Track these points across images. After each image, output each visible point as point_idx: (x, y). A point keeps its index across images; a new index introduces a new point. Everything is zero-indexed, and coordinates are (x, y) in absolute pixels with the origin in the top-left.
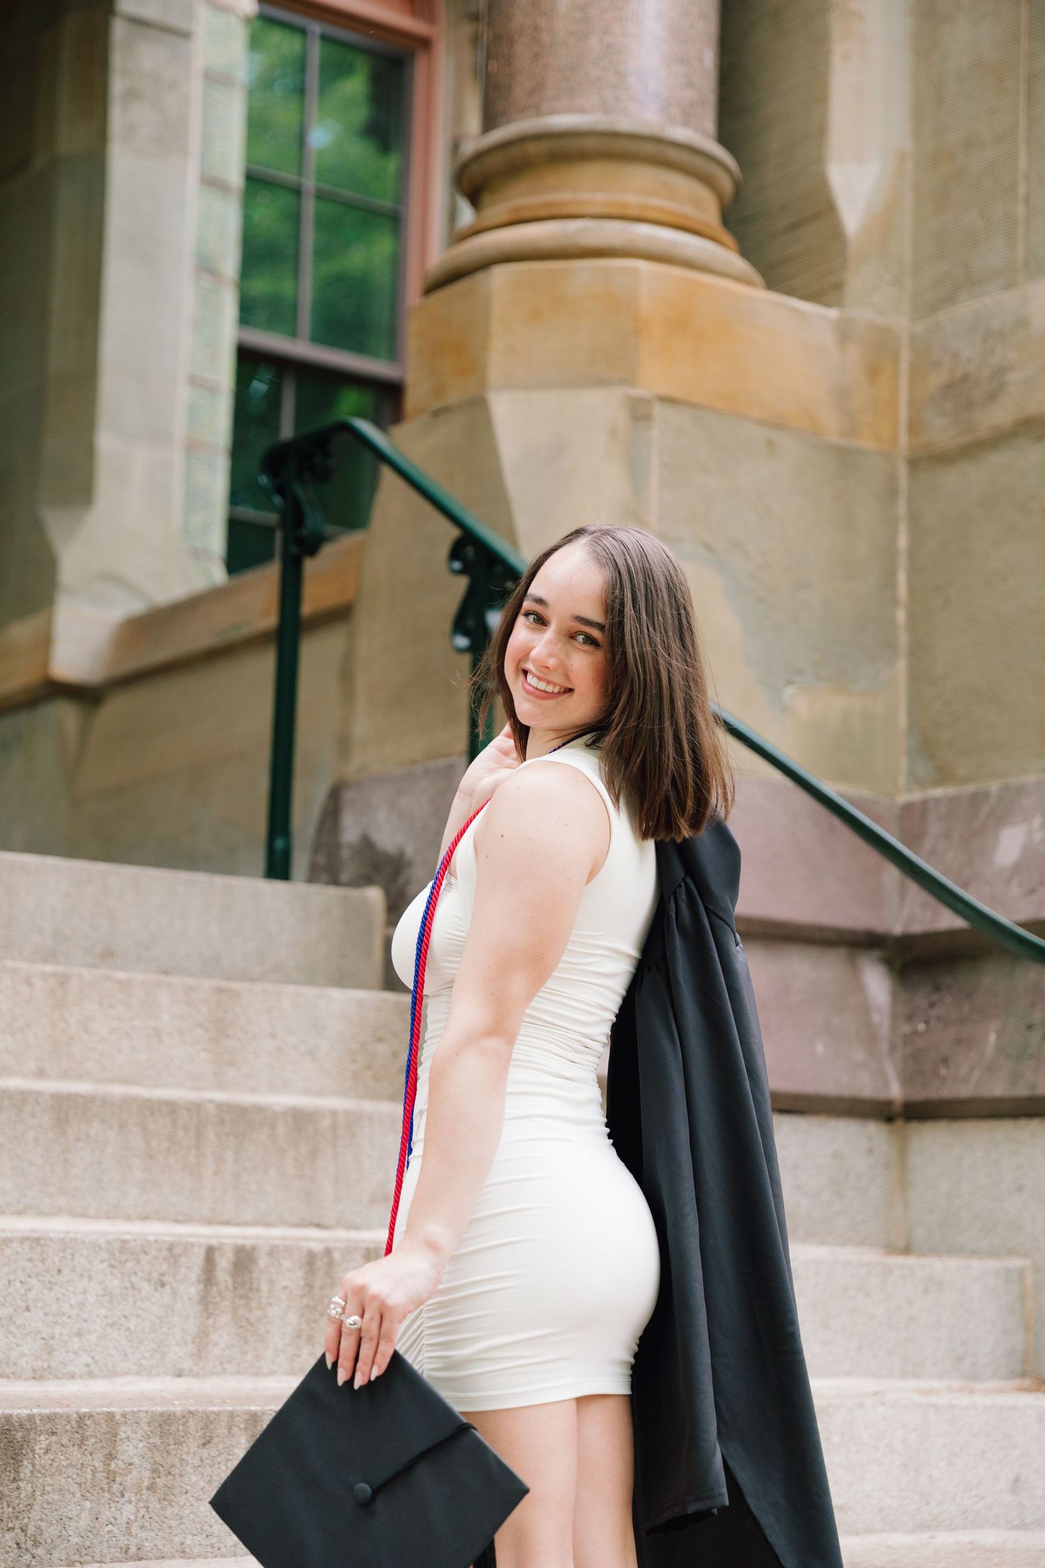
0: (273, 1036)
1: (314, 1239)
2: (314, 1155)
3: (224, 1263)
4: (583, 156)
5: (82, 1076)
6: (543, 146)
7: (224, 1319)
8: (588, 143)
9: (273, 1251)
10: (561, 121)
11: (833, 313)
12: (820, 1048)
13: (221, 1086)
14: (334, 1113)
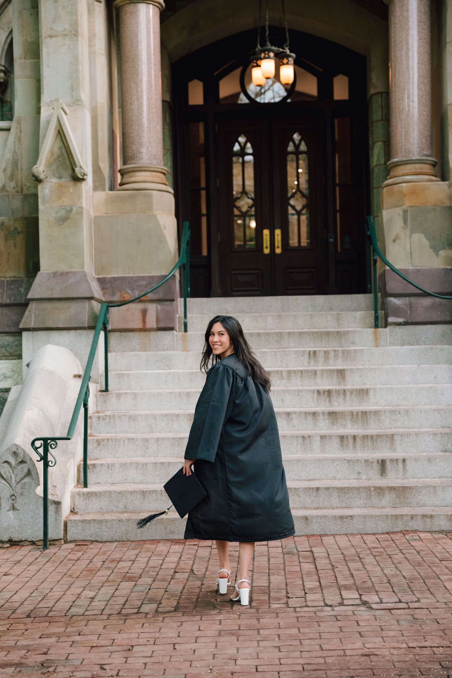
0: (348, 320)
1: (326, 349)
2: (341, 337)
3: (312, 353)
4: (401, 165)
5: (315, 328)
6: (393, 164)
7: (312, 360)
8: (400, 163)
9: (319, 351)
10: (395, 160)
11: (447, 182)
12: (439, 313)
13: (339, 328)
14: (344, 331)
